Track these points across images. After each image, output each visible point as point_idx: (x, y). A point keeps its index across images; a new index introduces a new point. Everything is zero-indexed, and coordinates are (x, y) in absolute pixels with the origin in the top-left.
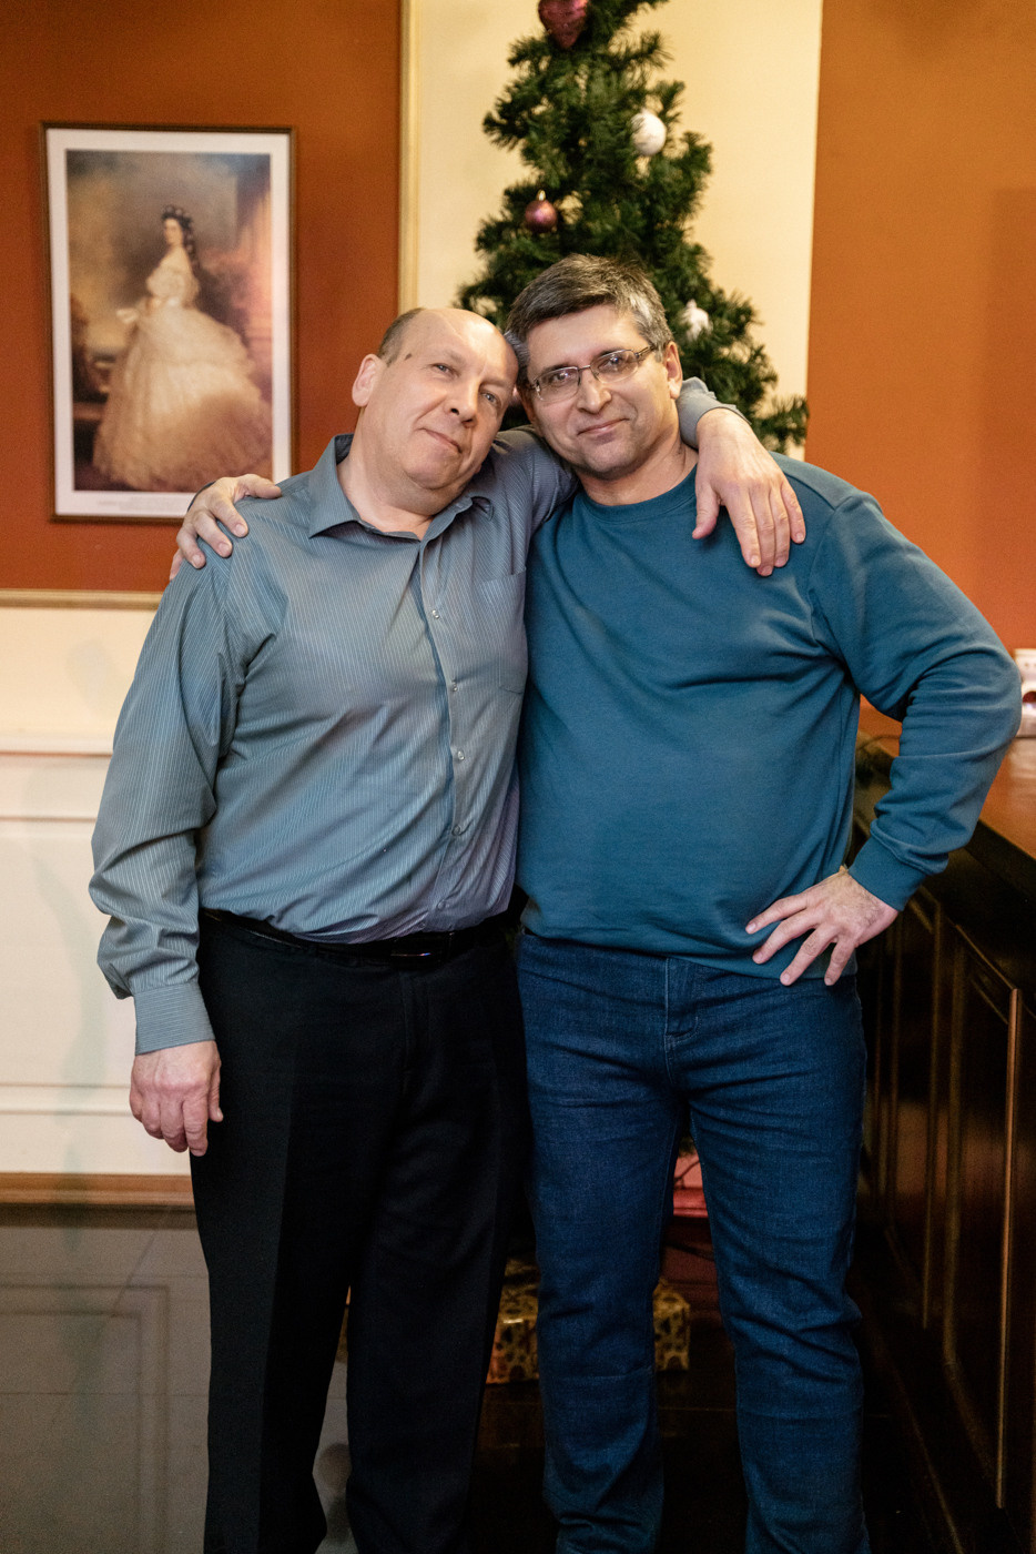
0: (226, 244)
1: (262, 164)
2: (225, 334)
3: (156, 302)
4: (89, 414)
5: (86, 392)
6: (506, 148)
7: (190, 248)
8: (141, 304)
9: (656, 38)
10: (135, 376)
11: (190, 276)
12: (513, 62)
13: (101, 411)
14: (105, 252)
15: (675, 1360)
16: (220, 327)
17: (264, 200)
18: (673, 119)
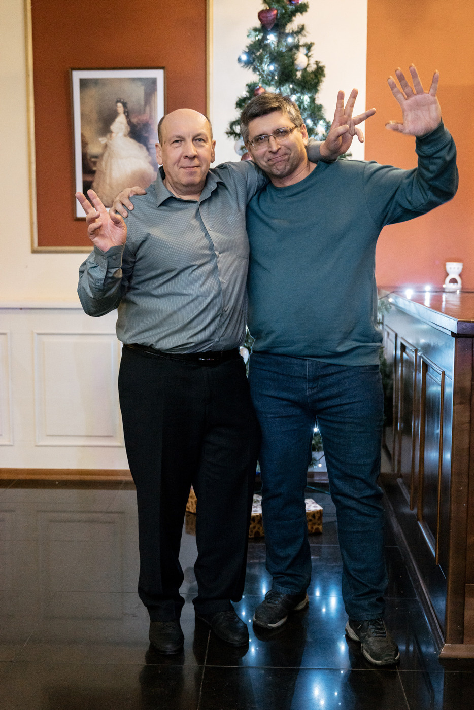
0: (141, 112)
1: (154, 81)
2: (140, 147)
3: (114, 135)
4: (89, 179)
5: (88, 170)
6: (247, 69)
7: (126, 114)
8: (108, 136)
9: (303, 26)
10: (106, 163)
11: (127, 125)
13: (93, 176)
14: (94, 116)
15: (317, 529)
16: (138, 144)
17: (154, 95)
18: (310, 56)
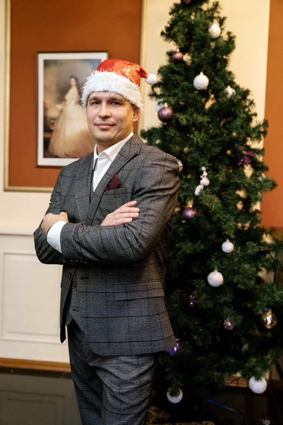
1: (99, 62)
3: (68, 103)
4: (48, 136)
5: (48, 130)
7: (78, 86)
8: (63, 103)
9: (217, 3)
10: (61, 124)
11: (78, 95)
12: (170, 14)
13: (51, 135)
14: (54, 88)
18: (223, 29)
